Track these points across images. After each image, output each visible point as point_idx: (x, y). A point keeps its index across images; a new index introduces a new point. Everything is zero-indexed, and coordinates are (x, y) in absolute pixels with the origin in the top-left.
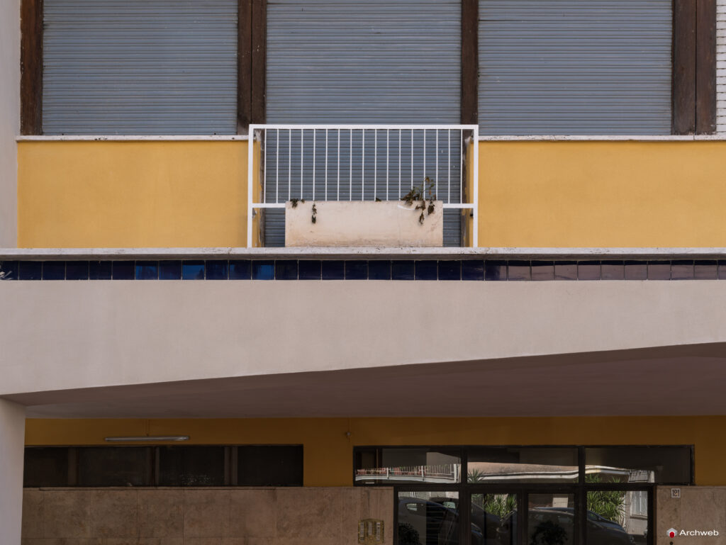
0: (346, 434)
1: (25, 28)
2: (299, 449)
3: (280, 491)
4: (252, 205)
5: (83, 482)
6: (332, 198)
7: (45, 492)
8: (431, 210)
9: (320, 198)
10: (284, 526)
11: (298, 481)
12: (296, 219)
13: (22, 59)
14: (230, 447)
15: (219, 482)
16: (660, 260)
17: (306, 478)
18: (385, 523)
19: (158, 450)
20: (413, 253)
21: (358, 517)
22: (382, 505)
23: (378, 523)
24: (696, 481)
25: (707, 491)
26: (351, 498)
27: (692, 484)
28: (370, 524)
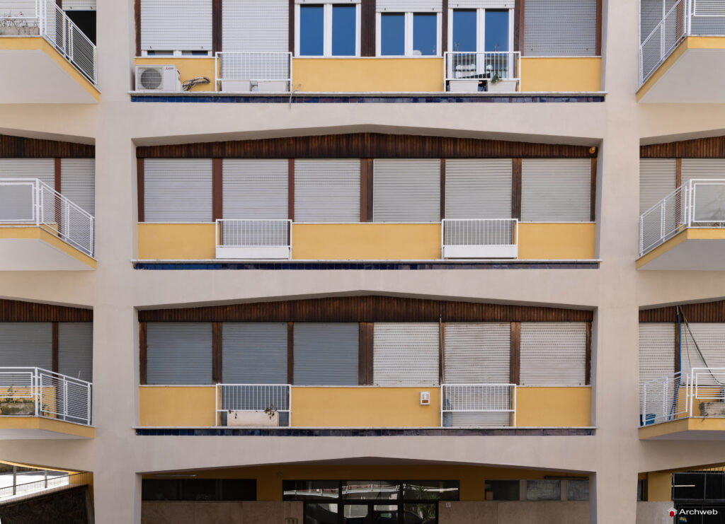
0: (278, 474)
1: (141, 347)
2: (254, 482)
3: (245, 503)
4: (217, 410)
8: (273, 415)
9: (239, 409)
10: (247, 521)
11: (254, 498)
12: (230, 417)
13: (140, 358)
14: (219, 480)
15: (214, 499)
17: (258, 496)
18: (299, 520)
19: (180, 482)
21: (285, 517)
22: (297, 511)
23: (295, 520)
24: (460, 498)
25: (465, 504)
26: (281, 507)
27: (458, 500)
28: (291, 520)
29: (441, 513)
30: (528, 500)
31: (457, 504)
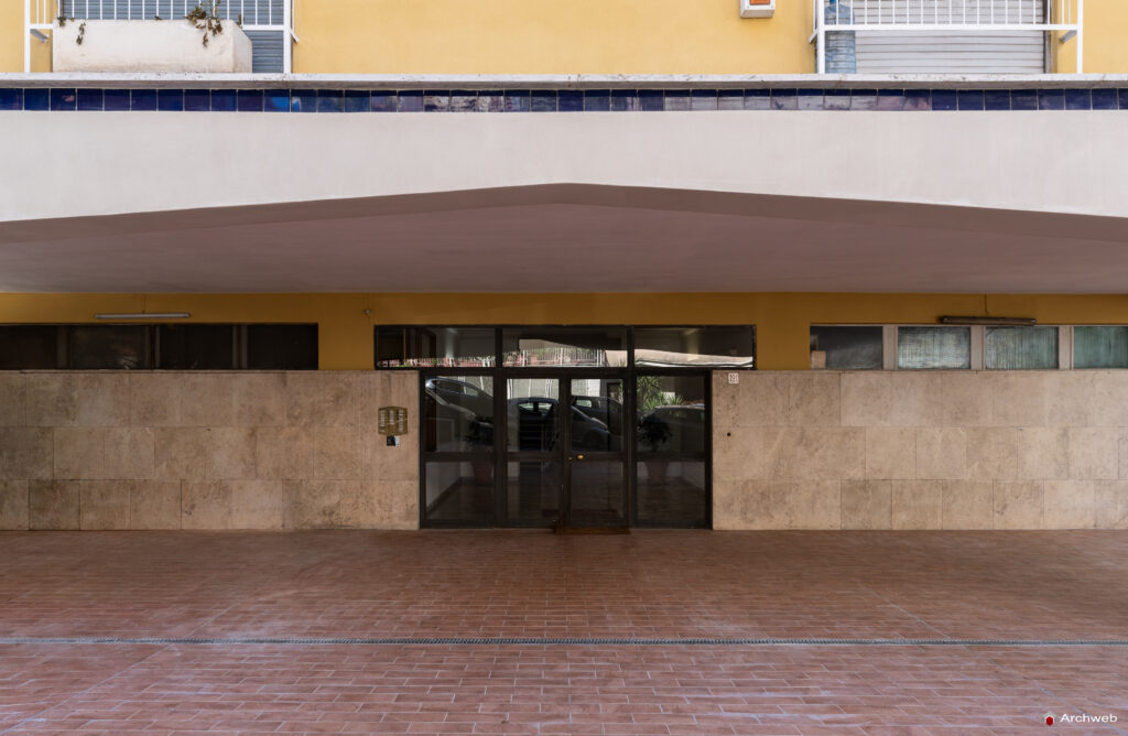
0: (365, 311)
2: (313, 330)
3: (291, 374)
4: (29, 25)
5: (73, 364)
6: (108, 15)
7: (27, 376)
8: (219, 30)
9: (94, 15)
10: (296, 414)
11: (313, 364)
12: (63, 41)
14: (239, 326)
16: (491, 89)
17: (322, 360)
18: (408, 411)
19: (158, 329)
20: (198, 79)
21: (379, 404)
22: (404, 390)
23: (401, 411)
24: (759, 365)
25: (769, 377)
26: (370, 382)
27: (754, 369)
28: (392, 412)
29: (718, 395)
30: (901, 369)
31: (753, 376)
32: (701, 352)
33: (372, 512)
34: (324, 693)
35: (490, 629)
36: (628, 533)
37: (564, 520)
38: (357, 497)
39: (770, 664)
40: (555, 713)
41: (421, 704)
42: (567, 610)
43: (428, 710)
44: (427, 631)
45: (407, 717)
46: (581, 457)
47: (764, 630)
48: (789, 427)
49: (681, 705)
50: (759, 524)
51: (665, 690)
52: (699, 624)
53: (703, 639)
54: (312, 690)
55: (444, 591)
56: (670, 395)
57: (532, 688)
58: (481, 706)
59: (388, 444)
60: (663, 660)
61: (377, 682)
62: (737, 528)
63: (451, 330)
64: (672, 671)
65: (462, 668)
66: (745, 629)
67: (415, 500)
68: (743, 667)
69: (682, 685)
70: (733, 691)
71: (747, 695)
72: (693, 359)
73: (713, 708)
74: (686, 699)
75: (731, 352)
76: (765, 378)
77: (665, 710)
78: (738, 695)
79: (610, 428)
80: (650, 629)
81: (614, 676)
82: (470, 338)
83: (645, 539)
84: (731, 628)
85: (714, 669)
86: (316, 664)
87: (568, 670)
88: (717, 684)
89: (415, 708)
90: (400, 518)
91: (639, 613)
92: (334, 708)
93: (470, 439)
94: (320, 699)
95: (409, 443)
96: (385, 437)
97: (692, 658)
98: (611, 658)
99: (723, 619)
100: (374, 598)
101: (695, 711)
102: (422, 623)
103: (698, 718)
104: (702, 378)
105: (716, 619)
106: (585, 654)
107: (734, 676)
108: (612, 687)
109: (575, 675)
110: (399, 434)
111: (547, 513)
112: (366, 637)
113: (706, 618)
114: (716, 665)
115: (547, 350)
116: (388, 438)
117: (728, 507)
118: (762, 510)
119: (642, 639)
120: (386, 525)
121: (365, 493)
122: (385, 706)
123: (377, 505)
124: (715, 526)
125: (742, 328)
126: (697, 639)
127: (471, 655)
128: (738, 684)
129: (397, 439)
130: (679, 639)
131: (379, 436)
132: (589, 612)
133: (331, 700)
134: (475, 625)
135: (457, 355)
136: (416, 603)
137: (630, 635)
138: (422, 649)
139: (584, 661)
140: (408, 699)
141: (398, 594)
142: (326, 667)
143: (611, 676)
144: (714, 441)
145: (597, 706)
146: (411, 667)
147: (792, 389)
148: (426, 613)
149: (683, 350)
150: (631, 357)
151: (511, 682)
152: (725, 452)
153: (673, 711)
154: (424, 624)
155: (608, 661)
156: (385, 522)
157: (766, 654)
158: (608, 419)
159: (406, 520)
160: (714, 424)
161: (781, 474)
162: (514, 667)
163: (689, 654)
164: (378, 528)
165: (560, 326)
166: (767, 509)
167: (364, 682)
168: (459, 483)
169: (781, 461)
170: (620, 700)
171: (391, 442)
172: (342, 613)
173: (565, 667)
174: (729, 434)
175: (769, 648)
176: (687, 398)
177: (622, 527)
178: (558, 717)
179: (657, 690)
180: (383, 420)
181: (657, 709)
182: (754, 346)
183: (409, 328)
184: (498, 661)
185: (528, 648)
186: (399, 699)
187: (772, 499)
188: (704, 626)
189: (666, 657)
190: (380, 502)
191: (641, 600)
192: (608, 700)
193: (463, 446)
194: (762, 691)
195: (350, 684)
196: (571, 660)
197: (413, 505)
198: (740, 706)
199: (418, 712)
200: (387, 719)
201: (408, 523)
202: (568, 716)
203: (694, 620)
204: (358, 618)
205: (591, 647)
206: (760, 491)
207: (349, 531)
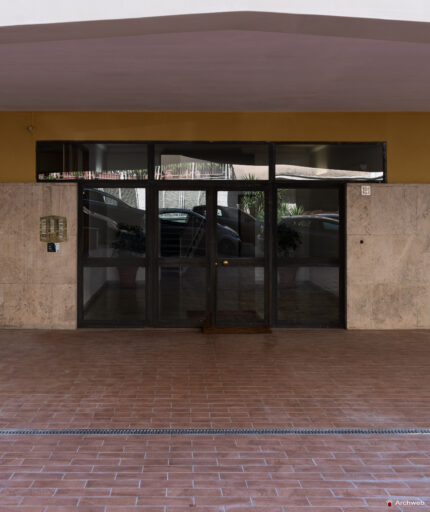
0: (28, 127)
18: (68, 220)
21: (40, 214)
22: (65, 202)
23: (61, 220)
24: (388, 178)
25: (398, 189)
26: (32, 194)
27: (382, 182)
28: (52, 221)
29: (352, 206)
31: (383, 188)
32: (331, 166)
33: (34, 313)
34: (19, 480)
35: (160, 420)
36: (270, 332)
37: (210, 322)
38: (20, 299)
39: (423, 452)
40: (235, 496)
41: (111, 490)
42: (226, 403)
43: (118, 494)
44: (102, 422)
45: (100, 501)
46: (226, 262)
47: (410, 420)
48: (417, 235)
49: (349, 489)
50: (389, 324)
51: (331, 475)
52: (350, 415)
53: (357, 429)
54: (7, 476)
55: (110, 385)
56: (291, 206)
57: (210, 474)
58: (167, 491)
59: (49, 251)
60: (324, 448)
61: (66, 470)
62: (370, 328)
63: (101, 147)
64: (334, 458)
65: (141, 456)
66: (393, 420)
67: (73, 302)
68: (398, 455)
69: (347, 471)
70: (395, 476)
71: (407, 480)
72: (321, 173)
73: (379, 492)
74: (354, 484)
75: (362, 167)
76: (394, 191)
77: (336, 494)
78: (400, 480)
79: (240, 236)
80: (306, 420)
81: (283, 464)
82: (119, 153)
83: (284, 338)
84: (381, 419)
85: (373, 456)
86: (5, 453)
87: (239, 457)
88: (377, 470)
89: (107, 493)
90: (59, 319)
91: (294, 406)
92: (31, 493)
93: (116, 246)
94: (17, 485)
95: (68, 249)
96: (46, 244)
97: (351, 447)
98: (276, 447)
99: (372, 410)
100: (47, 392)
101: (364, 494)
102: (96, 415)
103: (368, 501)
104: (336, 191)
105: (365, 411)
106: (251, 442)
107: (392, 462)
108: (283, 472)
109: (247, 462)
110: (58, 241)
111: (191, 314)
112: (47, 428)
113: (356, 410)
114: (374, 453)
115: (181, 165)
116: (49, 245)
117: (361, 308)
118: (392, 312)
119: (301, 429)
120: (46, 325)
121: (27, 296)
122: (79, 491)
123: (38, 307)
124: (349, 326)
125: (373, 145)
126: (351, 429)
127: (147, 445)
128: (397, 471)
129: (58, 246)
130: (335, 429)
131: (40, 243)
132: (248, 405)
133: (27, 487)
134: (144, 417)
135: (105, 169)
136: (86, 396)
137: (290, 425)
138: (102, 439)
139: (252, 449)
140: (98, 485)
141: (68, 389)
142: (14, 455)
143: (280, 464)
144: (348, 248)
145: (274, 491)
146: (94, 455)
147: (419, 201)
148: (98, 406)
149: (312, 164)
150: (272, 172)
151: (190, 468)
152: (358, 258)
153: (344, 494)
154: (97, 416)
155: (274, 449)
156: (45, 323)
157: (417, 442)
158: (239, 228)
159: (66, 320)
160: (348, 232)
161: (410, 278)
162: (189, 455)
163: (347, 443)
164: (39, 327)
165: (208, 143)
166: (396, 310)
167: (54, 469)
168: (106, 286)
169: (410, 266)
170: (292, 485)
171: (52, 248)
172: (20, 406)
173: (236, 455)
174: (362, 242)
175: (417, 437)
176: (309, 208)
177: (263, 327)
178: (239, 500)
179: (324, 475)
180: (44, 228)
181: (329, 493)
182: (384, 161)
183: (67, 143)
184: (174, 449)
185: (198, 437)
186: (90, 484)
187: (401, 301)
188: (356, 416)
189: (326, 445)
190: (41, 304)
191: (293, 394)
192: (282, 485)
193: (109, 253)
194: (421, 477)
195: (40, 472)
196: (240, 449)
197: (71, 308)
198: (404, 490)
199: (110, 496)
200: (83, 503)
201: (67, 323)
202: (249, 500)
203: (345, 412)
204: (36, 410)
205: (255, 437)
206: (389, 293)
207: (13, 331)
